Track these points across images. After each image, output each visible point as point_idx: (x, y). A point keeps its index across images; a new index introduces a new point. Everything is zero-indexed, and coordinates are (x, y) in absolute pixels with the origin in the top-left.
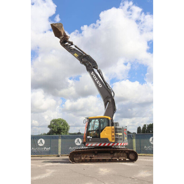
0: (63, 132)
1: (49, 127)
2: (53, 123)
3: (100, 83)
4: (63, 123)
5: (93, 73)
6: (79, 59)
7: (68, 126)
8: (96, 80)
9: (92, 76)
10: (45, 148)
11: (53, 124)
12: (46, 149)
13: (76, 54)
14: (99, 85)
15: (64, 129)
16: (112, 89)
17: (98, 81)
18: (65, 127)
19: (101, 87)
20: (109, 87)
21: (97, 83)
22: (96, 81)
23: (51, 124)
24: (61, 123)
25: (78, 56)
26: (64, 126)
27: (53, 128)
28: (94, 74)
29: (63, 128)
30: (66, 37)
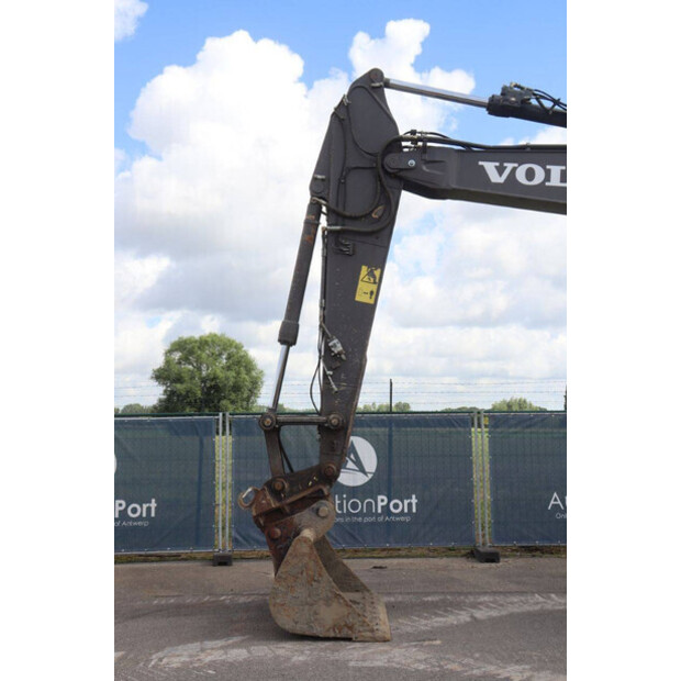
0: (233, 402)
1: (161, 376)
2: (177, 356)
4: (228, 358)
7: (254, 374)
10: (382, 500)
11: (180, 363)
12: (386, 509)
15: (237, 388)
18: (243, 375)
23: (168, 362)
24: (220, 354)
26: (238, 373)
27: (179, 379)
29: (232, 380)
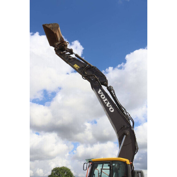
3: (111, 106)
5: (100, 90)
6: (81, 72)
8: (104, 101)
9: (99, 95)
13: (76, 66)
14: (110, 109)
16: (129, 115)
17: (108, 103)
19: (113, 111)
20: (126, 112)
21: (107, 105)
22: (106, 103)
25: (79, 67)
28: (102, 93)
30: (64, 43)
